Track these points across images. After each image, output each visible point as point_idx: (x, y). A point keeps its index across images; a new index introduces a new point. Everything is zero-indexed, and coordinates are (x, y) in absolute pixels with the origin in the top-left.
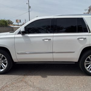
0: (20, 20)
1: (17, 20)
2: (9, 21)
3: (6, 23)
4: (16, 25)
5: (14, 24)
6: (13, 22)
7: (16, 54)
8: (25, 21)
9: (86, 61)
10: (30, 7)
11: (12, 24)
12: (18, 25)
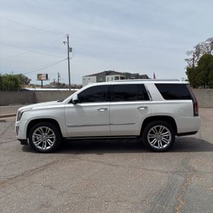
0: (47, 75)
1: (39, 75)
2: (20, 76)
3: (17, 83)
4: (38, 86)
5: (31, 83)
6: (30, 80)
7: (67, 126)
8: (59, 76)
9: (149, 134)
10: (70, 50)
11: (27, 84)
12: (42, 87)
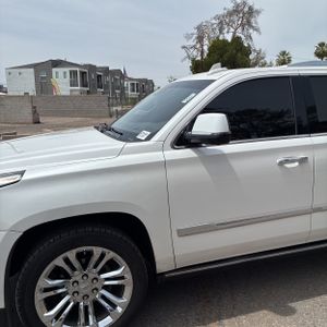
7: (175, 234)
